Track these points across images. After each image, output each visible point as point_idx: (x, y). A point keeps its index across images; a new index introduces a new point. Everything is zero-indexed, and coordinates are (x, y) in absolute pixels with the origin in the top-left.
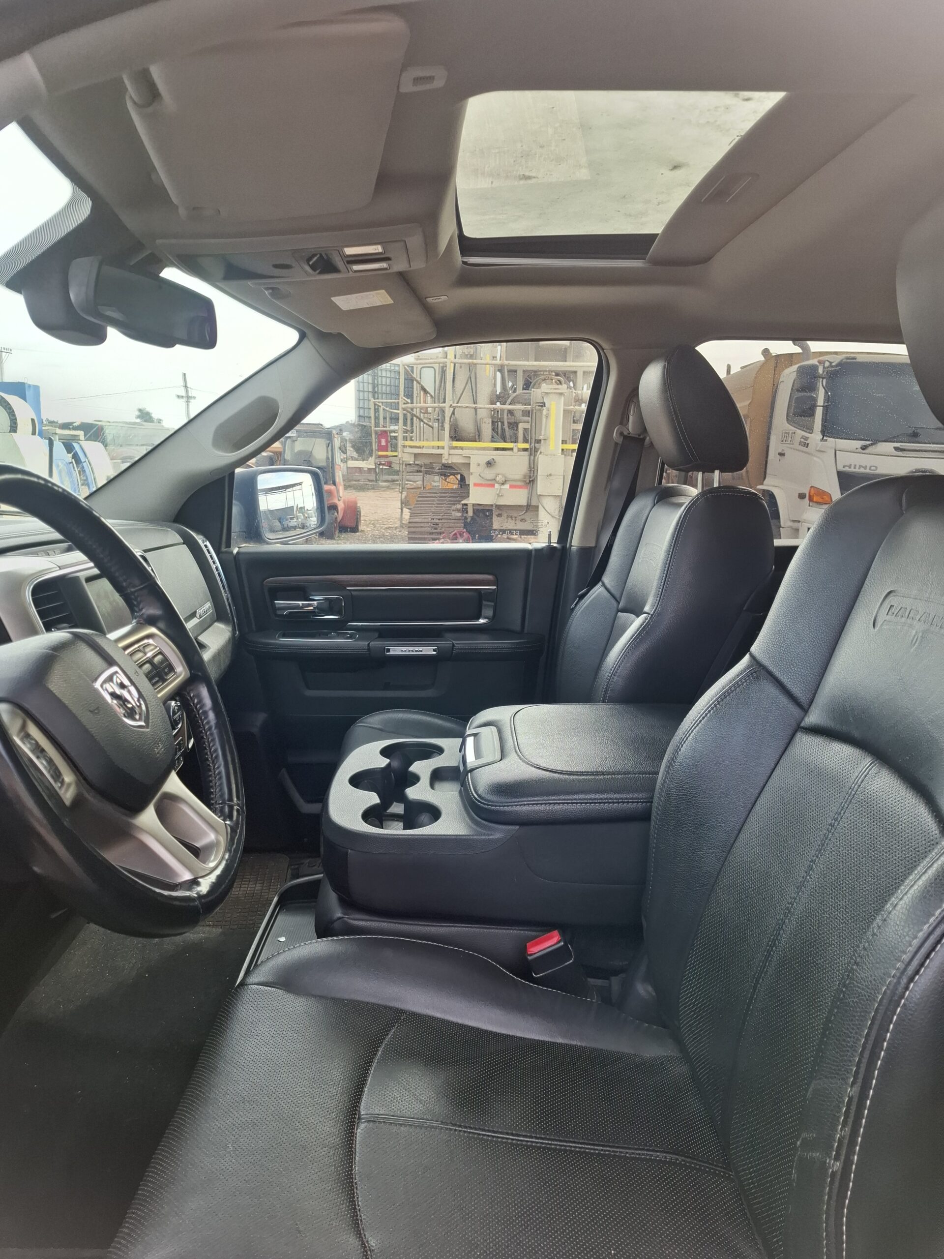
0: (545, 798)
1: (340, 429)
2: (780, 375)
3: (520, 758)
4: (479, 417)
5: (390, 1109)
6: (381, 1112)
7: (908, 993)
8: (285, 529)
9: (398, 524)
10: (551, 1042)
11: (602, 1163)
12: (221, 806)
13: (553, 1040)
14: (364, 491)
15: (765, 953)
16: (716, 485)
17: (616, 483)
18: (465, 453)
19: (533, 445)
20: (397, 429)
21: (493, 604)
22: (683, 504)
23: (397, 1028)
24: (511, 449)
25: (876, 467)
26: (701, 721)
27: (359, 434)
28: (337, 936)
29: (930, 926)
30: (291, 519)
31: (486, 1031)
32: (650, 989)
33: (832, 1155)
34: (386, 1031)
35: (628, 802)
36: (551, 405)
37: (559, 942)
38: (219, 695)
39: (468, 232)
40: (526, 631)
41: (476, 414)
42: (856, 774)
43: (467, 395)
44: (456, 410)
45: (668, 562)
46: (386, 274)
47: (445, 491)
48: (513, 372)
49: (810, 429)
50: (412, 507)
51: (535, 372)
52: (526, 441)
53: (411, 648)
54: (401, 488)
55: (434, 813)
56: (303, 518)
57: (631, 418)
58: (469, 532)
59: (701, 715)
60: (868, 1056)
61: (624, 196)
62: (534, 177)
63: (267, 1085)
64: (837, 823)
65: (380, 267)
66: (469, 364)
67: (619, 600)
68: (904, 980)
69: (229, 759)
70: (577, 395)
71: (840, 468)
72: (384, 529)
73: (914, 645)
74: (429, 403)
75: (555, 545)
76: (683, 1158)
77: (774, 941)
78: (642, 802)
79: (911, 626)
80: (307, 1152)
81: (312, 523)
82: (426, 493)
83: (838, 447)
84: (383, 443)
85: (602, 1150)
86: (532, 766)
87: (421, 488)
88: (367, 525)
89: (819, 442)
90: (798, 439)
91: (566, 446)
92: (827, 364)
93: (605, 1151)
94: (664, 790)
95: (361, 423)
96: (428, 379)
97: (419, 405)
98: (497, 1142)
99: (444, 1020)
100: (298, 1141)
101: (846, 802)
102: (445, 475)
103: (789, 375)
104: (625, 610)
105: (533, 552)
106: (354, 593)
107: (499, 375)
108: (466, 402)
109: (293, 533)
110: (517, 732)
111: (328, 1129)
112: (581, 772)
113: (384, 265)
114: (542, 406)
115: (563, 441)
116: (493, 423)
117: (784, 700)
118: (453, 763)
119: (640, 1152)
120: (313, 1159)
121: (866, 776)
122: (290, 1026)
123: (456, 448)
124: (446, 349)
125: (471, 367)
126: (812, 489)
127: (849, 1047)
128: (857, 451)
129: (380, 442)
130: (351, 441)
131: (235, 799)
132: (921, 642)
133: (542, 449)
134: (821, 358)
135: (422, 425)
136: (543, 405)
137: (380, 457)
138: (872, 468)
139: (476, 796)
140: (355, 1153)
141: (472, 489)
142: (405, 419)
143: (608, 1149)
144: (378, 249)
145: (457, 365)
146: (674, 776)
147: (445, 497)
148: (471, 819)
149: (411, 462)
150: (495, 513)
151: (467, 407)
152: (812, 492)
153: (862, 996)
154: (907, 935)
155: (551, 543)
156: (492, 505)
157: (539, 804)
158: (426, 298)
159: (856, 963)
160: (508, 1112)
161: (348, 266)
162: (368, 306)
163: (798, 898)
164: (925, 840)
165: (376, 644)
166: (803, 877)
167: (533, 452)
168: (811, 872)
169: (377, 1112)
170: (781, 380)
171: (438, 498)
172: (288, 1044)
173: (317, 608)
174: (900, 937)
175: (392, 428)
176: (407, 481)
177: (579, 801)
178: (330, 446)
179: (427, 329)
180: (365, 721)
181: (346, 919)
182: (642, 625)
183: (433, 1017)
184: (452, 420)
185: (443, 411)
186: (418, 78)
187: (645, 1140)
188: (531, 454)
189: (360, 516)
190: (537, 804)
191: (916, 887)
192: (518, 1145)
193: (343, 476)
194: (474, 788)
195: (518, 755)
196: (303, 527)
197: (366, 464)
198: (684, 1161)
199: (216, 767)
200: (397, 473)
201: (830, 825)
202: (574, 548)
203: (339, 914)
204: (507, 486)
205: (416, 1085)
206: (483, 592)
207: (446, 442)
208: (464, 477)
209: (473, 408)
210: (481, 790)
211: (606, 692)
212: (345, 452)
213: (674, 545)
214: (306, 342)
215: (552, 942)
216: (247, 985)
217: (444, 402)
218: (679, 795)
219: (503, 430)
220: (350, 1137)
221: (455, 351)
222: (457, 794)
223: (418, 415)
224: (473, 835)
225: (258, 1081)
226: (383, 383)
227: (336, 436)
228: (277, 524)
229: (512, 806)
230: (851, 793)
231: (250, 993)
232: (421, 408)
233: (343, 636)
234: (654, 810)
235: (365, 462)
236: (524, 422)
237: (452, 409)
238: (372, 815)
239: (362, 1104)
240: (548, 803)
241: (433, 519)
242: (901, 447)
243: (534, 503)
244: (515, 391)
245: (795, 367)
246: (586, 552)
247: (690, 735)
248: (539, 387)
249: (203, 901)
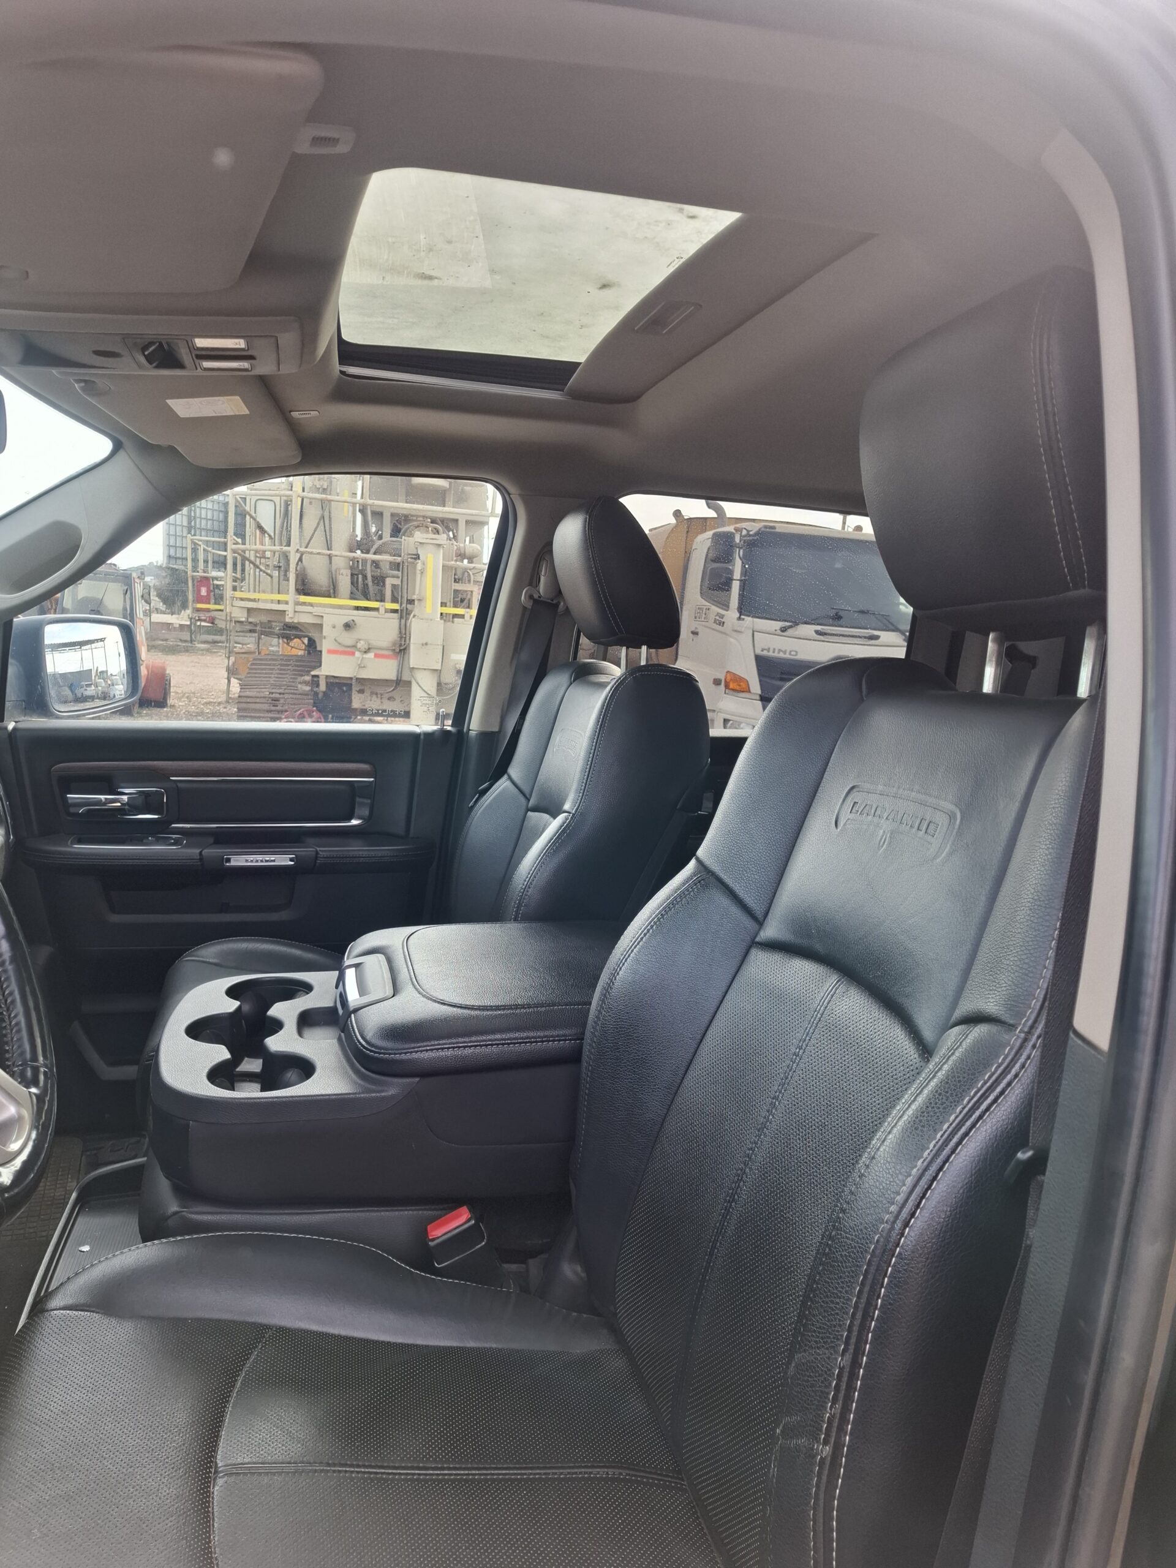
0: (454, 1041)
1: (142, 572)
2: (693, 541)
3: (419, 993)
4: (334, 568)
5: (258, 1455)
6: (246, 1460)
7: (903, 1239)
8: (78, 700)
9: (223, 698)
10: (460, 1348)
11: (532, 1490)
12: (21, 1068)
13: (461, 1345)
14: (174, 654)
15: (723, 1211)
16: (643, 663)
17: (524, 656)
18: (316, 610)
19: (404, 605)
20: (224, 577)
21: (369, 801)
22: (609, 683)
23: (261, 1349)
24: (377, 609)
25: (797, 652)
26: (642, 939)
27: (167, 580)
28: (173, 1236)
29: (924, 1160)
30: (89, 685)
31: (377, 1342)
32: (579, 1269)
33: (820, 1439)
34: (247, 1355)
35: (554, 1041)
36: (427, 558)
37: (468, 1221)
38: (14, 918)
39: (348, 336)
40: (412, 834)
41: (331, 563)
42: (822, 994)
43: (319, 537)
44: (304, 556)
45: (592, 751)
46: (245, 376)
47: (288, 658)
48: (378, 515)
49: (726, 607)
50: (243, 677)
51: (406, 516)
52: (394, 600)
53: (260, 857)
54: (227, 651)
55: (306, 1068)
56: (103, 685)
57: (542, 579)
58: (319, 711)
59: (643, 931)
60: (860, 1317)
61: (542, 314)
62: (436, 278)
63: (85, 1442)
64: (801, 1051)
65: (239, 367)
66: (322, 500)
67: (528, 796)
68: (899, 1225)
69: (31, 1004)
70: (458, 549)
71: (759, 652)
72: (203, 705)
73: (882, 846)
74: (268, 546)
75: (449, 728)
76: (628, 1472)
77: (733, 1195)
78: (570, 1040)
79: (878, 825)
80: (147, 1526)
81: (117, 693)
82: (261, 660)
83: (756, 628)
84: (204, 591)
85: (531, 1474)
86: (435, 1001)
87: (254, 653)
88: (180, 699)
89: (736, 621)
90: (712, 617)
91: (446, 610)
92: (744, 532)
93: (535, 1474)
94: (600, 1023)
95: (171, 566)
96: (266, 515)
97: (254, 547)
98: (399, 1480)
99: (323, 1333)
100: (133, 1513)
101: (812, 1026)
102: (288, 638)
103: (703, 542)
104: (536, 809)
105: (422, 737)
106: (179, 785)
107: (359, 516)
108: (317, 546)
109: (88, 705)
110: (412, 960)
111: (175, 1492)
112: (496, 1006)
113: (245, 364)
114: (415, 559)
115: (442, 603)
116: (352, 575)
117: (735, 911)
118: (328, 1003)
119: (576, 1470)
120: (155, 1533)
121: (832, 996)
122: (114, 1361)
123: (304, 604)
124: (291, 479)
125: (324, 504)
126: (728, 675)
127: (838, 1309)
128: (776, 633)
129: (199, 591)
130: (156, 588)
131: (41, 1059)
132: (890, 843)
133: (416, 611)
134: (738, 525)
135: (257, 573)
136: (417, 557)
137: (198, 610)
138: (792, 653)
139: (364, 1043)
140: (213, 1519)
141: (325, 657)
142: (235, 564)
143: (538, 1471)
144: (239, 343)
145: (305, 500)
146: (611, 1005)
147: (288, 665)
148: (356, 1072)
149: (243, 619)
150: (355, 688)
151: (318, 554)
152: (729, 678)
153: (852, 1247)
154: (901, 1173)
155: (444, 725)
156: (351, 678)
157: (446, 1048)
158: (291, 411)
159: (843, 1211)
160: (412, 1441)
161: (197, 361)
162: (214, 415)
163: (759, 1142)
164: (903, 1065)
165: (210, 852)
166: (765, 1117)
167: (404, 615)
168: (774, 1111)
169: (239, 1460)
170: (693, 548)
171: (279, 667)
172: (112, 1385)
173: (128, 804)
174: (892, 1175)
175: (214, 574)
176: (236, 643)
177: (494, 1043)
178: (128, 592)
179: (290, 453)
180: (195, 953)
181: (184, 1213)
182: (561, 826)
183: (308, 1331)
184: (298, 568)
185: (286, 557)
186: (318, 138)
187: (582, 1455)
188: (401, 617)
189: (170, 687)
190: (443, 1049)
191: (905, 1118)
192: (426, 1481)
193: (146, 633)
194: (360, 1033)
195: (416, 989)
196: (105, 696)
197: (178, 619)
198: (629, 1475)
199: (12, 1015)
200: (220, 632)
201: (794, 1054)
202: (473, 733)
203: (174, 1208)
204: (371, 655)
205: (291, 1419)
206: (356, 785)
207: (291, 596)
208: (314, 641)
209: (327, 555)
210: (369, 1035)
211: (518, 908)
212: (148, 602)
213: (600, 731)
214: (121, 454)
215: (460, 1220)
216: (47, 1311)
217: (289, 545)
218: (617, 1028)
219: (366, 586)
220: (205, 1498)
221: (304, 483)
222: (335, 1041)
223: (252, 559)
224: (359, 1093)
225: (72, 1438)
226: (203, 517)
227: (137, 580)
228: (67, 692)
229: (411, 1052)
230: (817, 1015)
231: (53, 1322)
232: (256, 551)
233: (165, 841)
234: (586, 1049)
235: (174, 616)
236: (393, 577)
237: (298, 555)
238: (220, 1074)
239: (219, 1452)
240: (456, 1047)
241: (272, 693)
242: (822, 631)
243: (405, 678)
244: (380, 537)
245: (710, 534)
246: (488, 738)
247: (629, 955)
248: (411, 535)
249: (6, 1195)
